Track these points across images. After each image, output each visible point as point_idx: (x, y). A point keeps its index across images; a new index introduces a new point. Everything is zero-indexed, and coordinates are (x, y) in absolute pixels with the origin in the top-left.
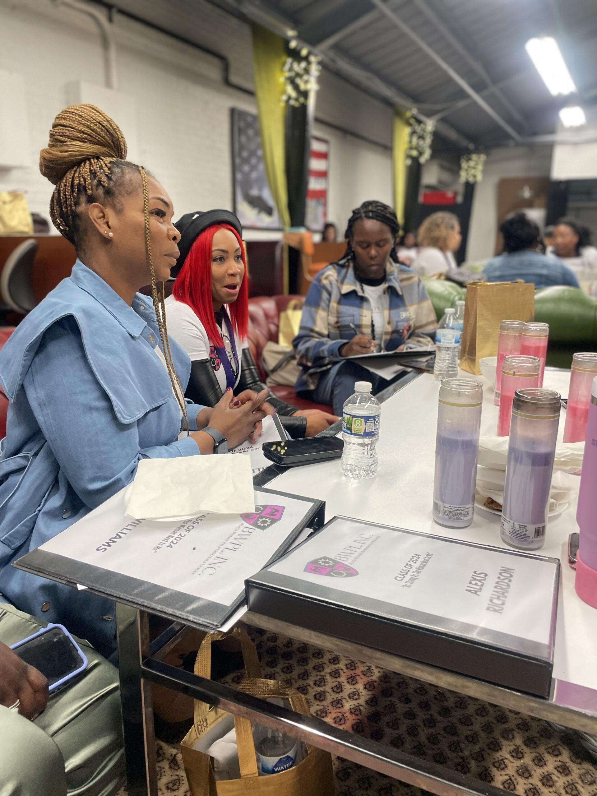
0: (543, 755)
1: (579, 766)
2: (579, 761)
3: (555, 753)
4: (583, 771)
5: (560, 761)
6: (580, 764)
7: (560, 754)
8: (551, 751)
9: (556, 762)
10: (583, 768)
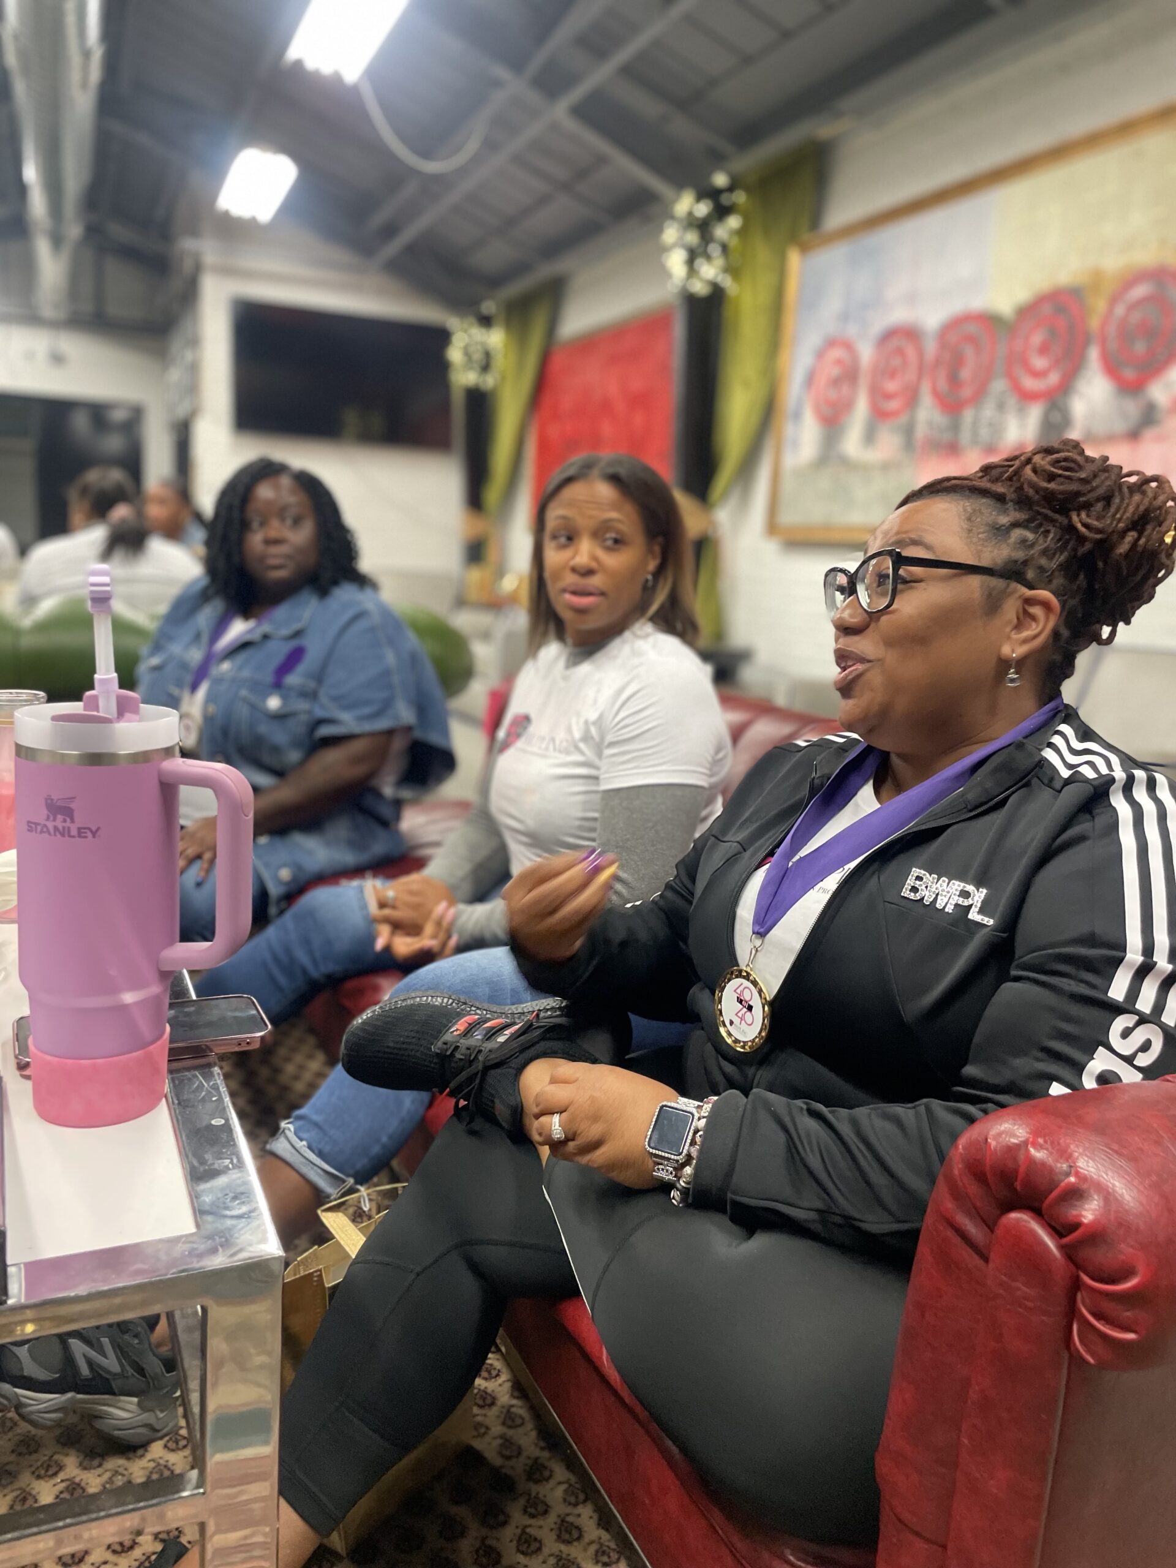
0: (28, 1490)
1: (100, 1471)
2: (96, 1462)
3: (50, 1472)
4: (107, 1475)
5: (62, 1481)
6: (100, 1465)
7: (61, 1468)
8: (43, 1472)
9: (57, 1487)
10: (106, 1471)
